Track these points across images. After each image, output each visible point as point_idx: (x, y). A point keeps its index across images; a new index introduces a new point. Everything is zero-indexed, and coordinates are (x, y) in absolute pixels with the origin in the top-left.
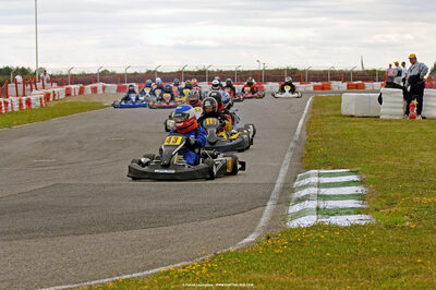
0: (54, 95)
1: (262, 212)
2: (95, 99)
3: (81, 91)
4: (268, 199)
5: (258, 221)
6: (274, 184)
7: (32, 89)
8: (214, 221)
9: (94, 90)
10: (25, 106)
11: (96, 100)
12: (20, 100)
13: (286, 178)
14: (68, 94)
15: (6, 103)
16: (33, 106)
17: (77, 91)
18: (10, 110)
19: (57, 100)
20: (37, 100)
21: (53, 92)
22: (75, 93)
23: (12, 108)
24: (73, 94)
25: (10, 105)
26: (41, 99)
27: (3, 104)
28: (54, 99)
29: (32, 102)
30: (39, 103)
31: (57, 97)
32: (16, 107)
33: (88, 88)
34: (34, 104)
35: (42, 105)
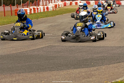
0: (59, 5)
3: (71, 4)
7: (49, 3)
10: (46, 10)
12: (44, 7)
14: (65, 5)
15: (38, 9)
16: (49, 10)
18: (39, 12)
19: (60, 8)
20: (51, 7)
21: (59, 4)
22: (68, 4)
23: (40, 11)
24: (67, 5)
25: (39, 9)
26: (53, 7)
27: (36, 9)
28: (59, 7)
29: (49, 8)
30: (52, 9)
31: (60, 7)
32: (42, 10)
33: (74, 3)
34: (50, 9)
35: (53, 10)
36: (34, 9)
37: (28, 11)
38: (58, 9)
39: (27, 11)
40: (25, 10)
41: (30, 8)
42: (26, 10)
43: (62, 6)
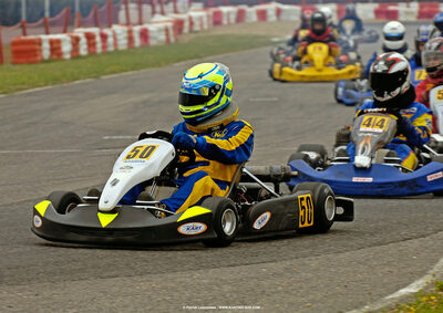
0: (192, 23)
2: (260, 30)
3: (241, 16)
7: (154, 13)
9: (262, 15)
10: (138, 42)
12: (130, 32)
14: (217, 20)
15: (104, 37)
16: (152, 42)
17: (233, 18)
18: (111, 49)
19: (197, 32)
20: (160, 30)
21: (190, 18)
22: (228, 19)
23: (115, 44)
24: (225, 22)
25: (110, 40)
26: (167, 30)
27: (98, 39)
28: (191, 31)
29: (151, 35)
30: (162, 37)
31: (197, 27)
32: (123, 43)
33: (252, 12)
34: (155, 38)
35: (168, 40)
36: (90, 37)
37: (66, 48)
38: (186, 37)
39: (59, 48)
40: (52, 42)
41: (75, 35)
42: (58, 41)
43: (206, 27)
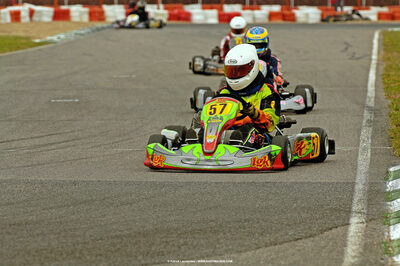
1: (345, 235)
2: (18, 31)
4: (349, 212)
5: (342, 253)
6: (354, 184)
8: (263, 253)
9: (16, 16)
11: (22, 34)
13: (370, 173)
